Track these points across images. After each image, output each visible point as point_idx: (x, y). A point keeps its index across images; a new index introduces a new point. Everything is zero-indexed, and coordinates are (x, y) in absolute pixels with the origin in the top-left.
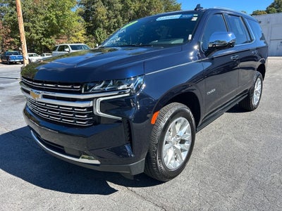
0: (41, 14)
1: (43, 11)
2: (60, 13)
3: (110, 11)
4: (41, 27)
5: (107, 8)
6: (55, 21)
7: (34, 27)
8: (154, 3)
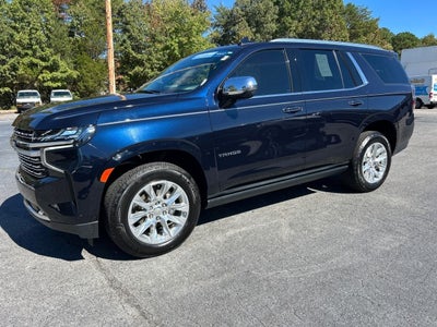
0: (160, 42)
1: (163, 38)
2: (184, 40)
3: (258, 35)
4: (158, 59)
5: (254, 30)
6: (176, 52)
7: (149, 59)
8: (328, 20)
